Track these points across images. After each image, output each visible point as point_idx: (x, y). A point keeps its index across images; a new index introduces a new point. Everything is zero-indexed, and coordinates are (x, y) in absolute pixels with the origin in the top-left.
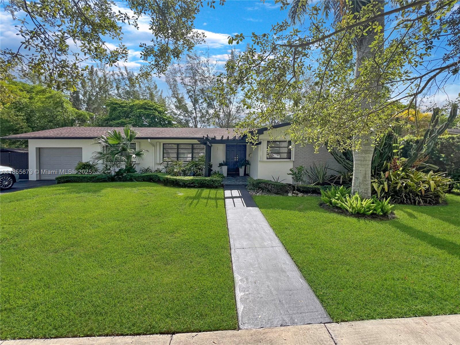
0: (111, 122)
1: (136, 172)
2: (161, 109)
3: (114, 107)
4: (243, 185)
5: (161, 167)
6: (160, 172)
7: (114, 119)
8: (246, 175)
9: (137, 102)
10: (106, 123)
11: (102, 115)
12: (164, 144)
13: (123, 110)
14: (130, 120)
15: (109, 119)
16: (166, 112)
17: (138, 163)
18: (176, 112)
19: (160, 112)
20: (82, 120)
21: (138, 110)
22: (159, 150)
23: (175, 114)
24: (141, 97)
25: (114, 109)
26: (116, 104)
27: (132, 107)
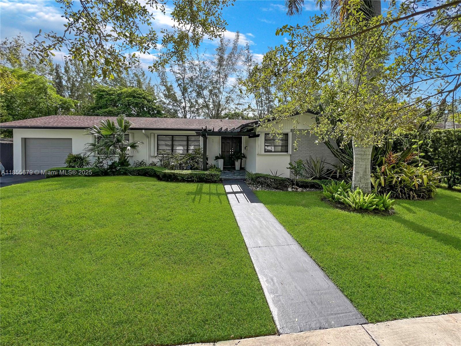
0: (98, 111)
1: (130, 165)
2: (150, 98)
3: (101, 94)
4: (242, 179)
5: (156, 160)
6: (155, 165)
7: (101, 108)
8: (242, 169)
9: (125, 90)
10: (92, 112)
11: (88, 103)
12: (158, 135)
13: (111, 97)
14: (118, 109)
15: (95, 107)
16: (155, 101)
17: (132, 155)
18: (165, 101)
19: (149, 101)
20: (66, 108)
21: (127, 99)
22: (153, 142)
23: (164, 103)
24: (129, 85)
25: (101, 97)
26: (104, 91)
27: (119, 95)
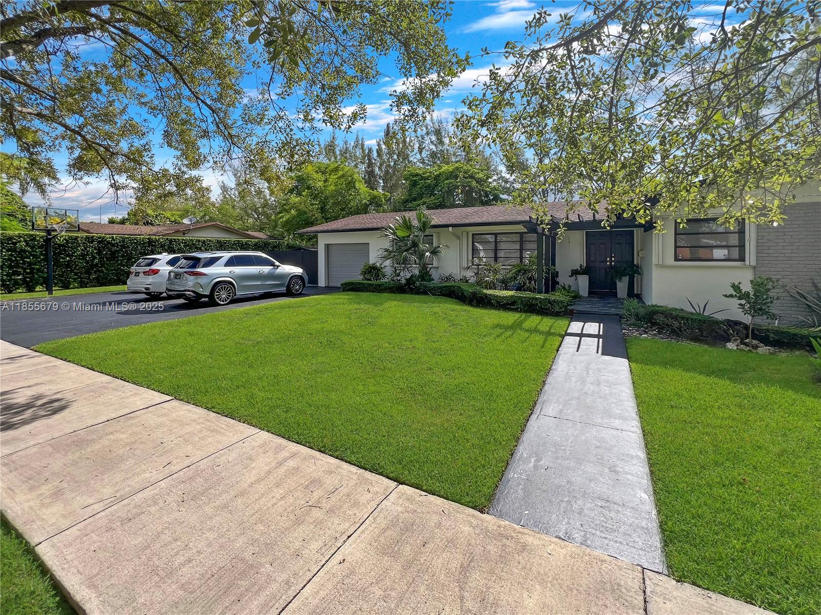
0: (410, 205)
1: (433, 280)
2: (481, 175)
3: (415, 180)
4: (617, 315)
5: (469, 274)
6: (467, 281)
7: (415, 199)
9: (445, 168)
10: (405, 205)
11: (399, 195)
12: (473, 235)
13: (425, 183)
14: (435, 199)
15: (408, 200)
16: (490, 180)
17: (436, 266)
19: (479, 181)
20: (375, 202)
21: (446, 182)
22: (466, 244)
24: (453, 160)
25: (414, 184)
26: (417, 175)
27: (437, 178)
